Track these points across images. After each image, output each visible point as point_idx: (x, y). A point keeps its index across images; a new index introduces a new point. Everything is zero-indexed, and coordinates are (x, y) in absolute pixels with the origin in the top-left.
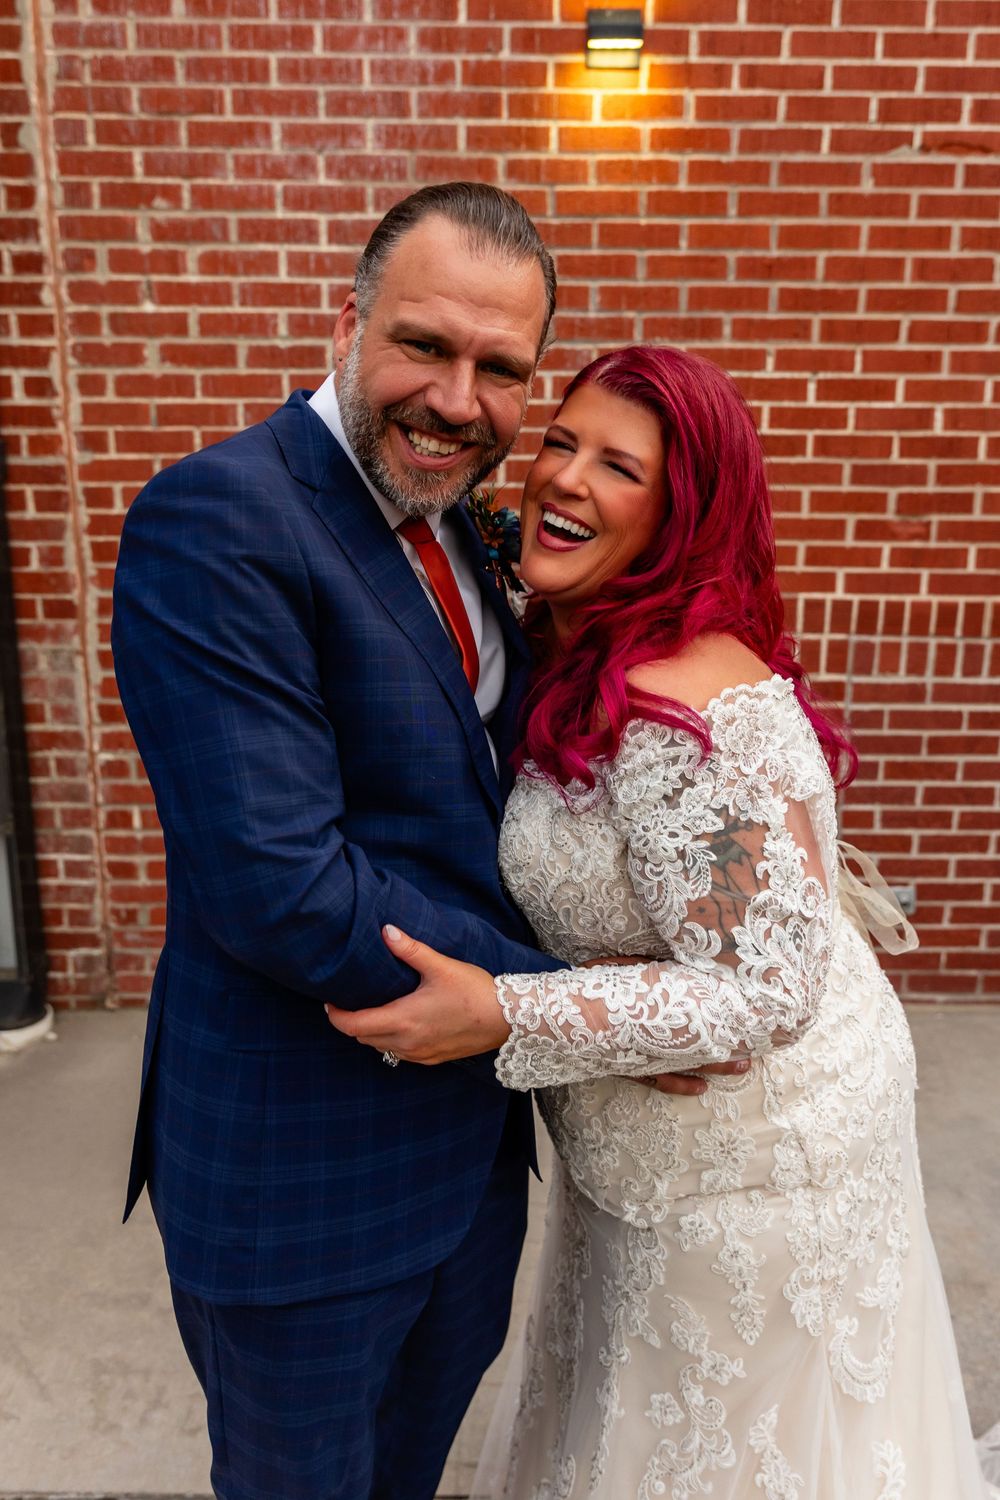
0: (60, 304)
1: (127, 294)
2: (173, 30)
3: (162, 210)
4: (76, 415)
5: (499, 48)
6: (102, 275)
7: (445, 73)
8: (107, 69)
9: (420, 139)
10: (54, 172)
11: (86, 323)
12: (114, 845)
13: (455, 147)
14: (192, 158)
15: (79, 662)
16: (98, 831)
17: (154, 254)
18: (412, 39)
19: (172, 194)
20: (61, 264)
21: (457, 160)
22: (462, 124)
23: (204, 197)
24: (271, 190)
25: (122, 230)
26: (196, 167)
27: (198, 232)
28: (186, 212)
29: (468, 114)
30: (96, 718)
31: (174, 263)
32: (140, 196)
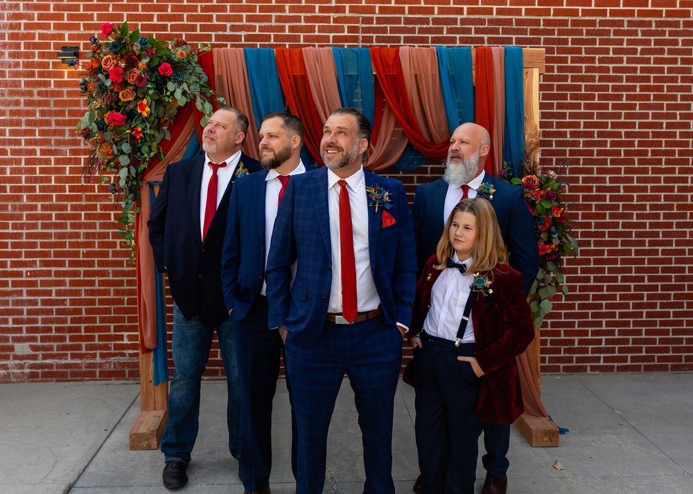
5: (34, 58)
7: (17, 65)
9: (9, 84)
13: (21, 87)
18: (7, 55)
21: (21, 90)
22: (23, 80)
29: (24, 77)
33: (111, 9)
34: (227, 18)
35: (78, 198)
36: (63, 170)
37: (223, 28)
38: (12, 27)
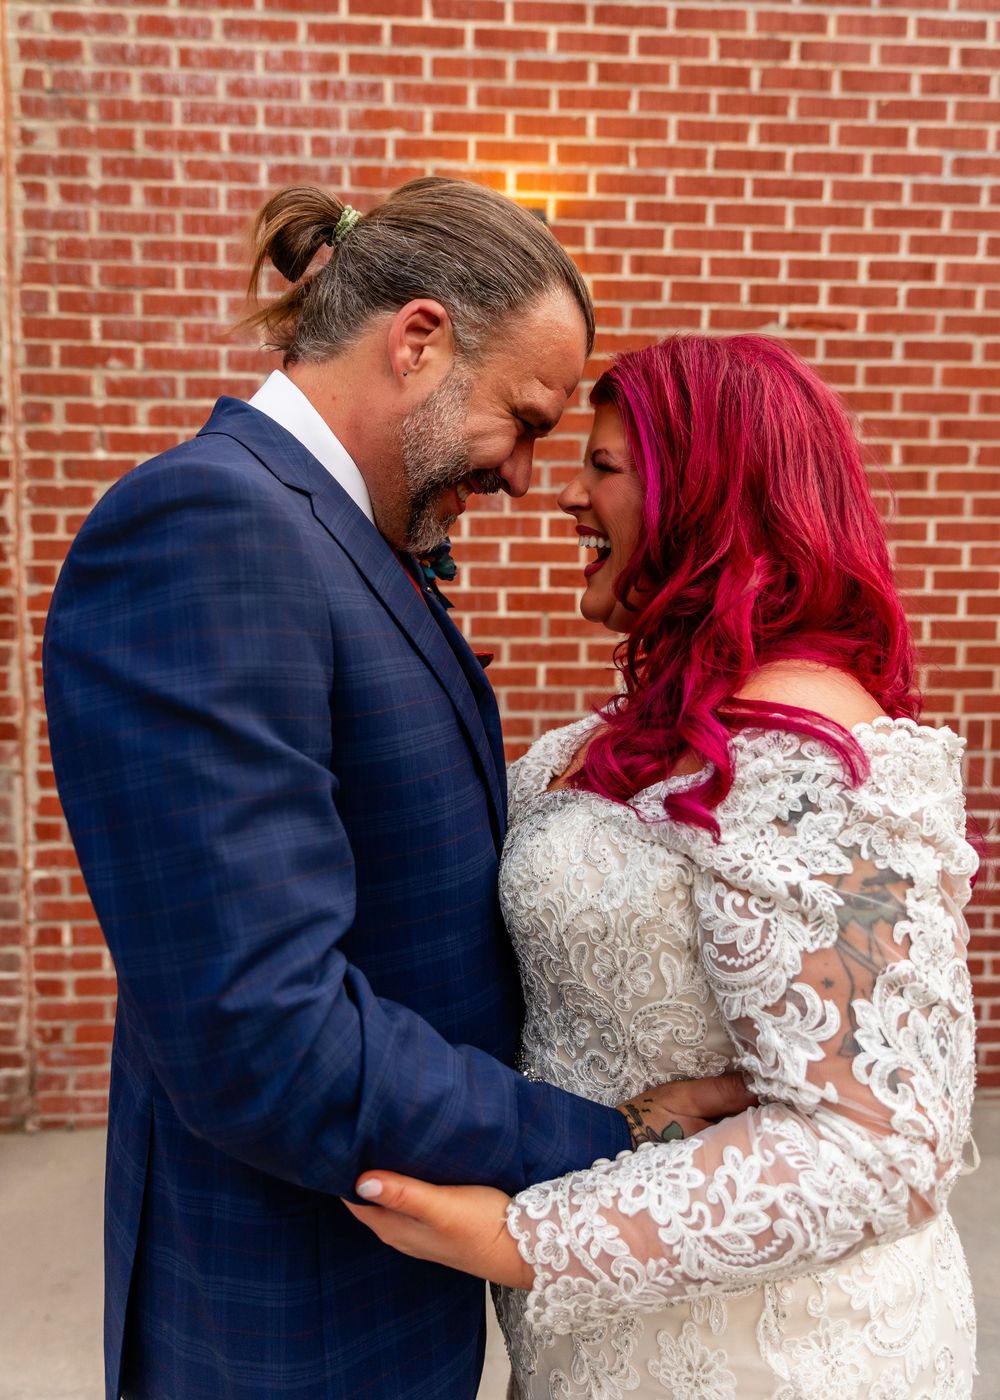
0: (17, 450)
1: (81, 442)
2: (133, 218)
3: (116, 371)
4: (27, 551)
6: (58, 426)
8: (70, 249)
10: (18, 335)
11: (41, 468)
12: (43, 963)
14: (145, 327)
15: (17, 782)
16: (28, 948)
17: (108, 409)
19: (126, 357)
20: (20, 415)
23: (155, 360)
24: (216, 355)
25: (80, 386)
26: (147, 333)
27: (149, 389)
28: (138, 371)
30: (32, 836)
31: (125, 416)
32: (97, 357)
33: (634, 104)
34: (947, 139)
35: (530, 628)
36: (492, 551)
37: (933, 165)
38: (361, 149)
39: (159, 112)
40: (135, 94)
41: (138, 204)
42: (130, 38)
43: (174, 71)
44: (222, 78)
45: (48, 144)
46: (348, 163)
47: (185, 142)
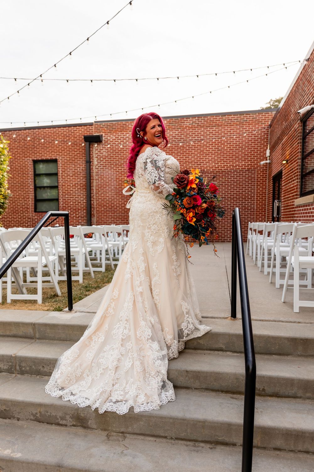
3: (101, 192)
6: (97, 196)
11: (96, 199)
23: (103, 191)
25: (99, 193)
27: (103, 193)
28: (102, 192)
32: (100, 191)
39: (103, 176)
40: (102, 174)
41: (102, 181)
42: (102, 171)
43: (104, 173)
44: (107, 173)
45: (97, 178)
46: (115, 178)
47: (105, 177)
